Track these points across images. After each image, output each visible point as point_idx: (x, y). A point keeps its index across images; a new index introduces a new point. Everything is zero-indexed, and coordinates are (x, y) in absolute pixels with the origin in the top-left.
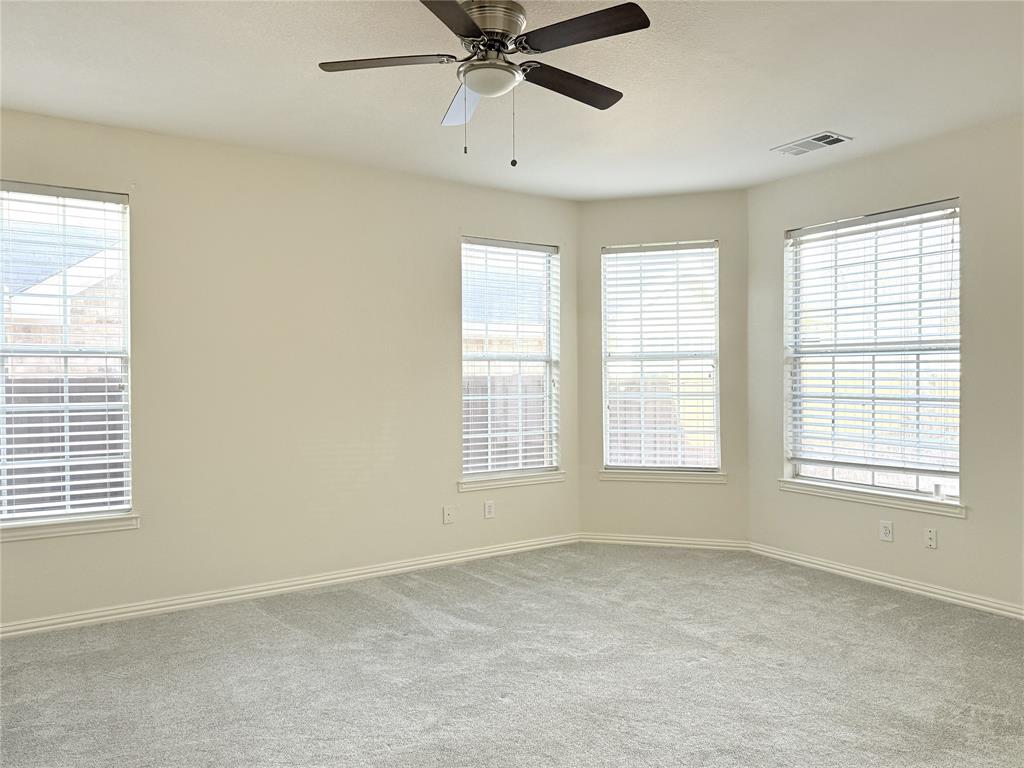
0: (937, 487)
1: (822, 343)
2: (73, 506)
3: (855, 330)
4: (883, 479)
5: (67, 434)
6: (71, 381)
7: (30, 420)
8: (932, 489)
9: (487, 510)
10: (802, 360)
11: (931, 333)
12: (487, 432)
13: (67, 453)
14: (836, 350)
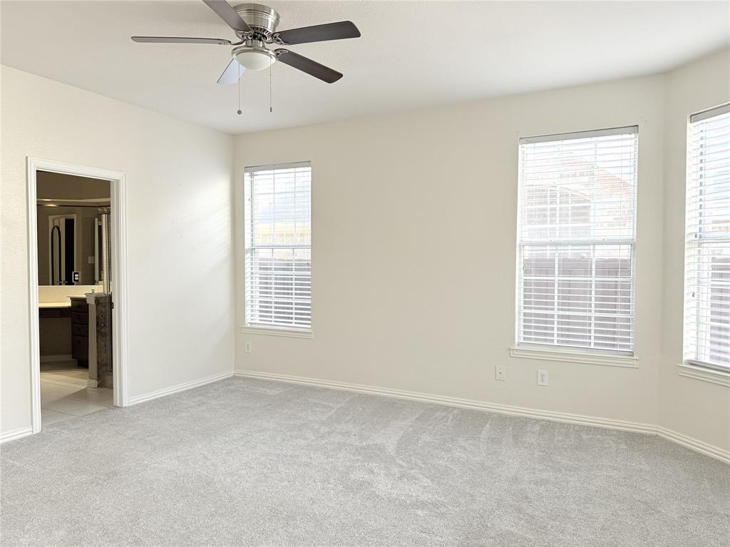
2: (296, 323)
5: (294, 287)
6: (296, 260)
7: (284, 279)
9: (539, 379)
12: (553, 309)
13: (294, 296)
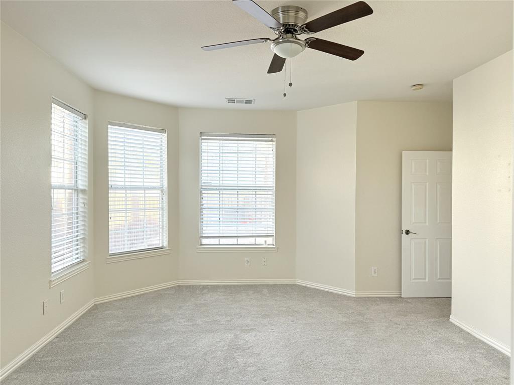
0: (266, 241)
1: (212, 185)
3: (230, 181)
4: (242, 241)
8: (264, 243)
10: (203, 192)
11: (260, 183)
14: (221, 189)
